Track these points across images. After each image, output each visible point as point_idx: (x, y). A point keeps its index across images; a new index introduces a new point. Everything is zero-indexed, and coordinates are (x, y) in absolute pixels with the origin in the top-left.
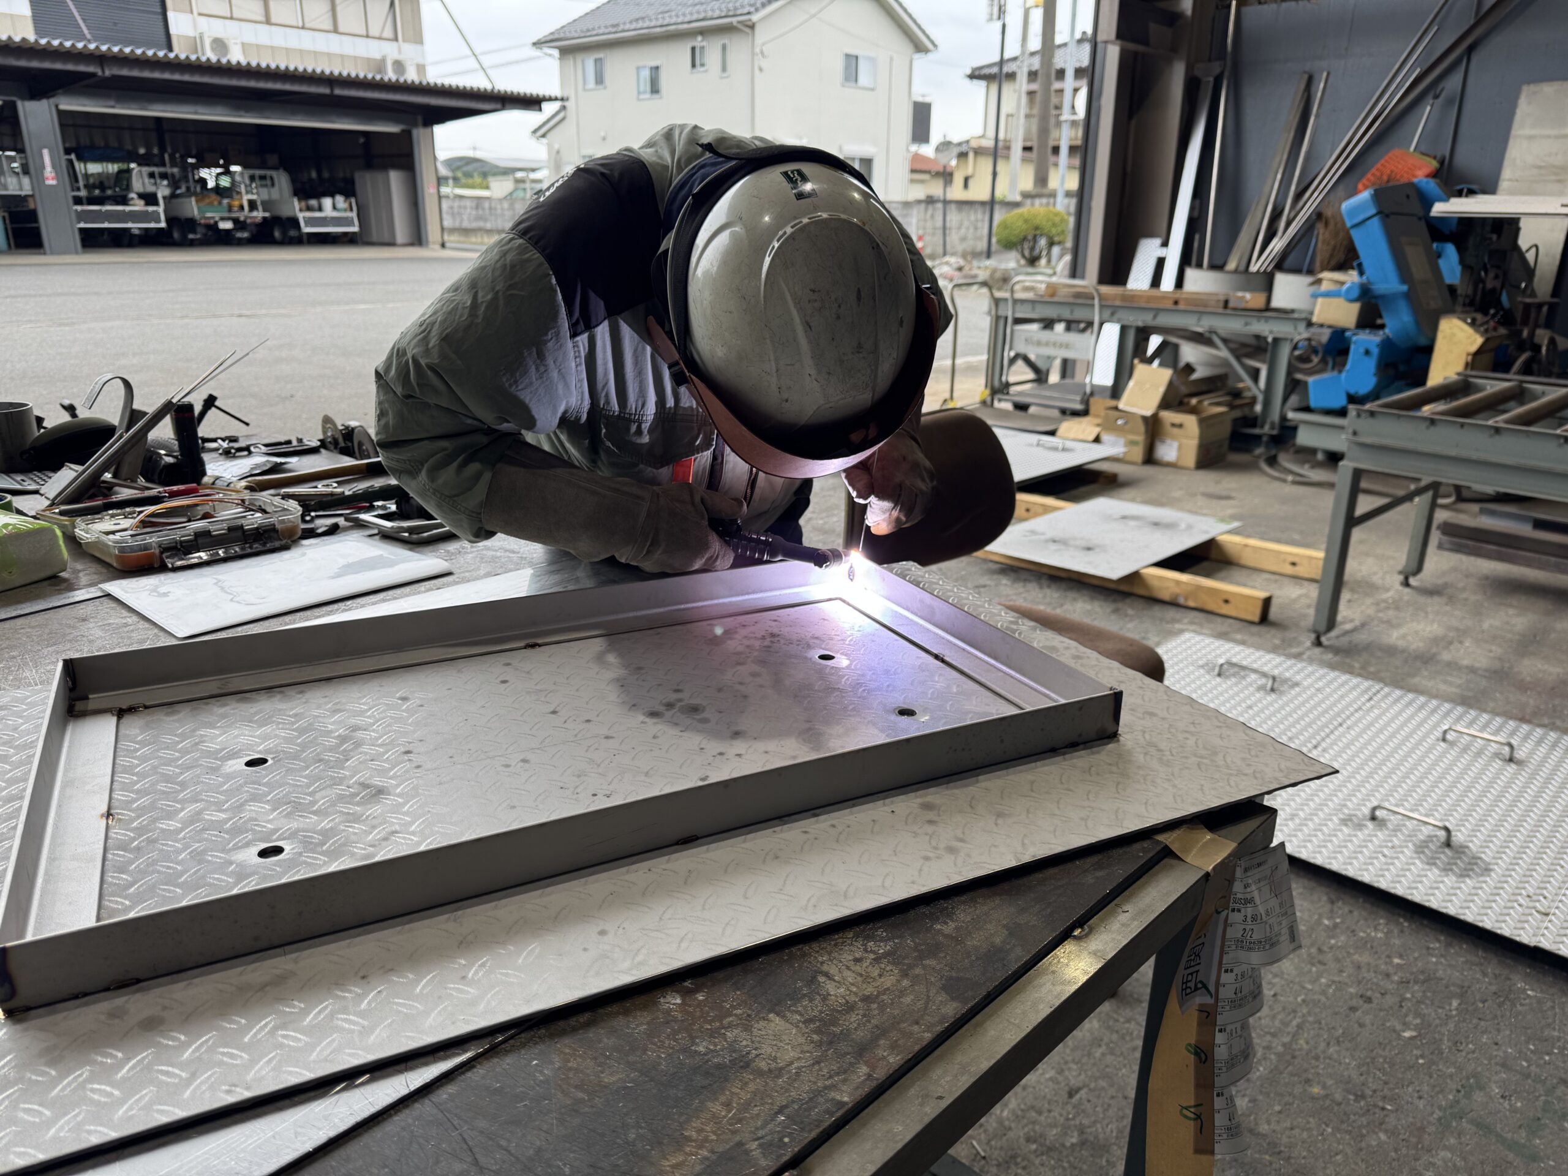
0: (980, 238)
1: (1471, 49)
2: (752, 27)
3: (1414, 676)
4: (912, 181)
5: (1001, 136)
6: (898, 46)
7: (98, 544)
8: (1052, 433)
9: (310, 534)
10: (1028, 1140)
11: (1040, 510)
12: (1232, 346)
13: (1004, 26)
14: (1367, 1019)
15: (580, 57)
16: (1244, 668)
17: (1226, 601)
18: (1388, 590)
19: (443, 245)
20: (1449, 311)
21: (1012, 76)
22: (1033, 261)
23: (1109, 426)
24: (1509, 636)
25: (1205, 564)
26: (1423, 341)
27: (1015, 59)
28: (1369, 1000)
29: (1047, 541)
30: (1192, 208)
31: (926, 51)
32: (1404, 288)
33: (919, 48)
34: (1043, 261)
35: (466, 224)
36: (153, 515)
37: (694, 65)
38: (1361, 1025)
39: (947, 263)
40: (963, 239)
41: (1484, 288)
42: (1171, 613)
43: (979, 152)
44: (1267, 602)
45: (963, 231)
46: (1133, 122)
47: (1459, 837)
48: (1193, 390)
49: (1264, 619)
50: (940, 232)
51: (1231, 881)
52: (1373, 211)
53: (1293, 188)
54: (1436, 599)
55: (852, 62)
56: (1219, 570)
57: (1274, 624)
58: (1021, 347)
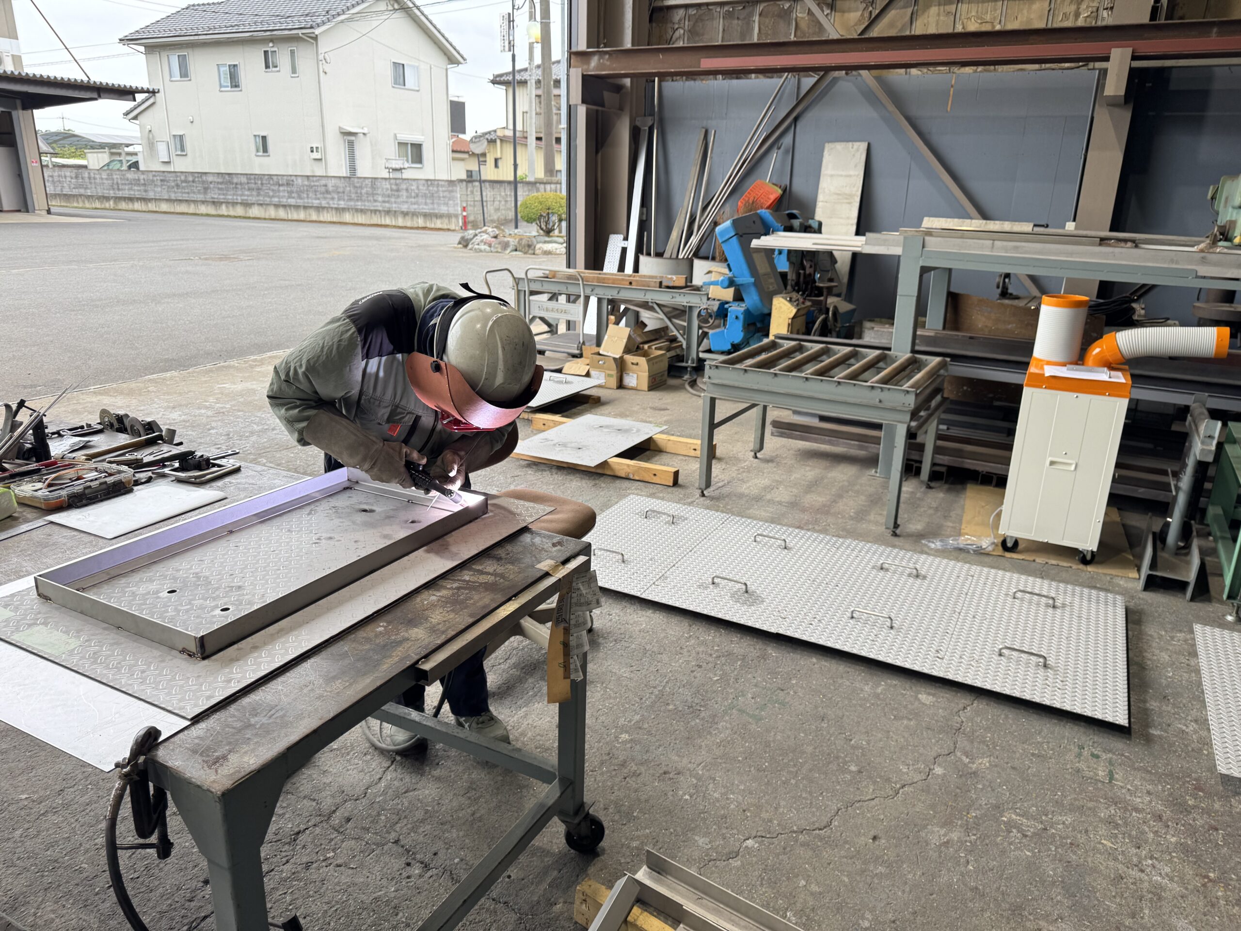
0: (510, 209)
1: (796, 119)
2: (315, 38)
3: (748, 509)
4: (454, 159)
5: (519, 127)
6: (436, 60)
7: (33, 498)
8: (559, 371)
9: (137, 483)
10: (536, 748)
11: (552, 424)
12: (666, 310)
13: (514, 56)
14: (698, 675)
15: (164, 55)
16: (659, 513)
17: (655, 475)
18: (745, 461)
19: (49, 212)
20: (777, 292)
21: (524, 83)
22: (548, 232)
23: (594, 365)
24: (803, 482)
25: (648, 453)
26: (766, 311)
27: (526, 70)
28: (700, 667)
29: (555, 445)
30: (641, 214)
31: (458, 63)
32: (753, 280)
33: (452, 60)
34: (556, 232)
35: (66, 191)
36: (54, 479)
37: (267, 67)
38: (695, 678)
39: (485, 232)
40: (497, 210)
41: (805, 273)
42: (626, 484)
43: (503, 140)
44: (676, 474)
45: (497, 203)
46: (600, 154)
47: (751, 588)
48: (645, 339)
49: (676, 483)
50: (479, 204)
51: (571, 583)
52: (733, 234)
53: (700, 204)
54: (770, 464)
55: (399, 69)
56: (655, 456)
57: (680, 486)
58: (536, 312)
